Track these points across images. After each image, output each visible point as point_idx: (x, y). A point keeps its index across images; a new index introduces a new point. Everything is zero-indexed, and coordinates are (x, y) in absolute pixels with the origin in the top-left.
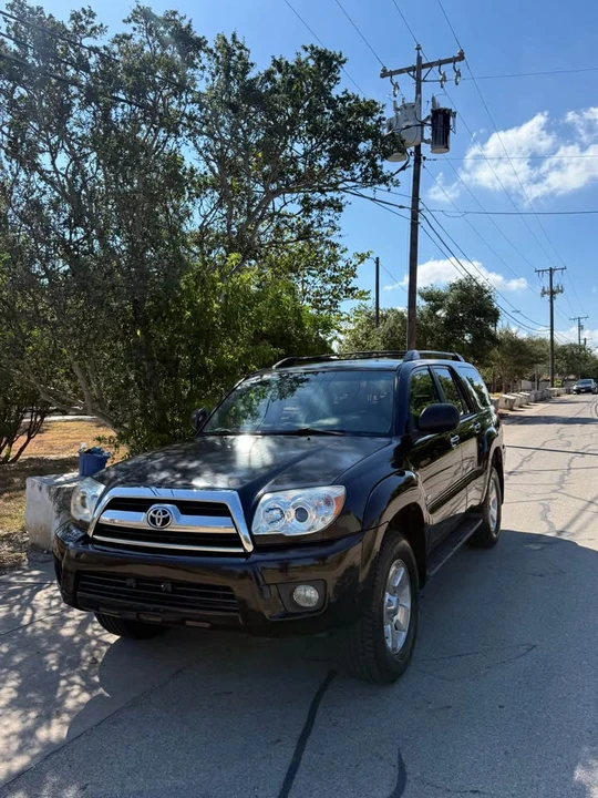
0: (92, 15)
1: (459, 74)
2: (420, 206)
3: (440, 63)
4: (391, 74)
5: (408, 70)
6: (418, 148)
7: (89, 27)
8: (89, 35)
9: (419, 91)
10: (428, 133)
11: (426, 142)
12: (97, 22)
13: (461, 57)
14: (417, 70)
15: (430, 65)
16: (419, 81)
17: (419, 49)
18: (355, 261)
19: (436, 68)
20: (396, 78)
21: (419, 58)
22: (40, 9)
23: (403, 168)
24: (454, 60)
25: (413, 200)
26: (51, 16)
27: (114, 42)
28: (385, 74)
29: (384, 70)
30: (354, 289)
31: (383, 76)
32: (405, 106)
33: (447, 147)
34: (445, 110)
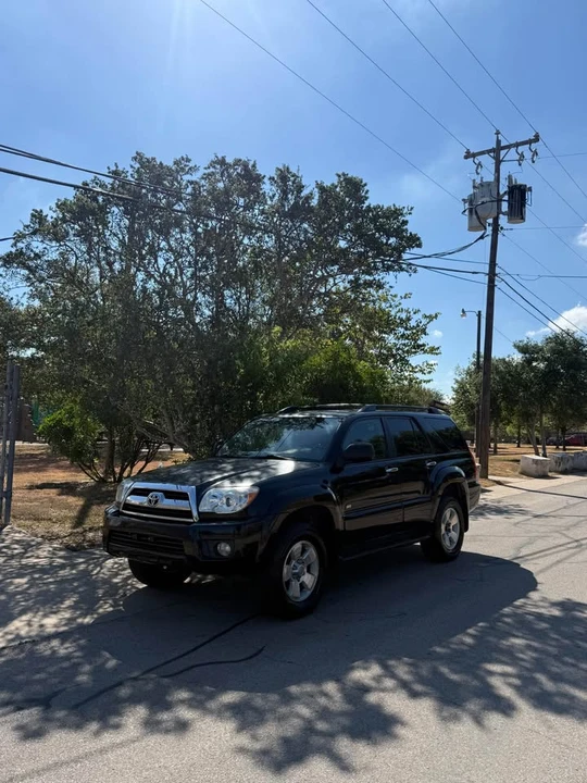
0: (188, 160)
1: (535, 153)
2: (497, 270)
3: (517, 145)
4: (474, 155)
5: (489, 152)
6: (496, 220)
7: (187, 169)
8: (187, 173)
9: (497, 170)
10: (505, 207)
11: (503, 214)
12: (191, 164)
13: (537, 139)
14: (496, 152)
15: (508, 147)
16: (498, 162)
17: (498, 133)
18: (424, 321)
19: (513, 150)
20: (479, 159)
21: (498, 142)
22: (154, 159)
23: (482, 237)
24: (529, 142)
25: (490, 265)
26: (161, 163)
27: (203, 178)
28: (468, 155)
29: (468, 152)
30: (424, 345)
31: (466, 157)
32: (481, 185)
33: (523, 219)
34: (521, 186)
